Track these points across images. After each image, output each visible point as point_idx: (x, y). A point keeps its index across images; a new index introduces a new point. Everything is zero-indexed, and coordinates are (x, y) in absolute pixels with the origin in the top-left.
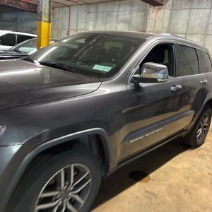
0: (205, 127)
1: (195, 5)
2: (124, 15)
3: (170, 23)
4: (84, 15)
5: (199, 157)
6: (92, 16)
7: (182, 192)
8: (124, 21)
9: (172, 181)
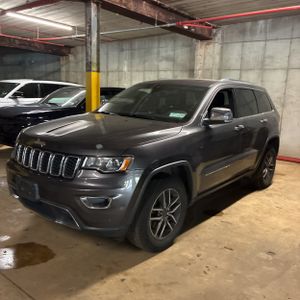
0: (271, 167)
1: (248, 38)
2: (166, 51)
3: (221, 59)
4: (116, 53)
5: (268, 195)
6: (126, 54)
7: (253, 220)
8: (167, 59)
9: (243, 214)
